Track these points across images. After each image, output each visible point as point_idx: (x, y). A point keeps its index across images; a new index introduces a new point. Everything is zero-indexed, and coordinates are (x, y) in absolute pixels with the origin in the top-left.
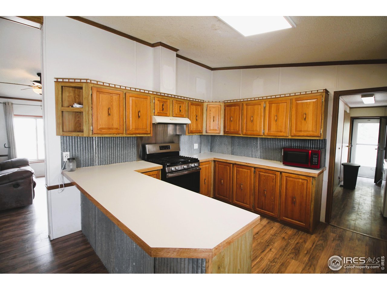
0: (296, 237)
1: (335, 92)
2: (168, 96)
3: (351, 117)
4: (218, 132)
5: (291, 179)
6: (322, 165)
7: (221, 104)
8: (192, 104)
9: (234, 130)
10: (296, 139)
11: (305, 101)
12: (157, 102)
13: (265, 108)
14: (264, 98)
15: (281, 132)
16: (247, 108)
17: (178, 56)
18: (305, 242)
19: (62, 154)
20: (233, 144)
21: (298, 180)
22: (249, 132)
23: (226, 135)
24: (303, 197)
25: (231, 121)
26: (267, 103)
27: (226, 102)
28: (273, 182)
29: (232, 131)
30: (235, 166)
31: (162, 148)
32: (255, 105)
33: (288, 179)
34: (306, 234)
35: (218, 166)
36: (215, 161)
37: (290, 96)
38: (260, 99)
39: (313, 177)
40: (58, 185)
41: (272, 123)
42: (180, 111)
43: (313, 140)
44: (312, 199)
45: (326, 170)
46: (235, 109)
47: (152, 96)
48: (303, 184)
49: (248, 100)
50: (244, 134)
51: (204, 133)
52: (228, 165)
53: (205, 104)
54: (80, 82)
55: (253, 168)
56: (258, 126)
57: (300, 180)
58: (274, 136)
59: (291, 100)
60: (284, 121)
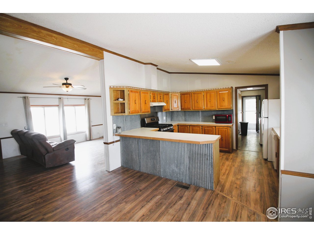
0: (225, 155)
1: (235, 87)
2: (155, 91)
3: (242, 96)
4: (178, 109)
5: (220, 129)
6: (232, 122)
7: (179, 93)
8: (165, 94)
9: (187, 107)
10: (220, 110)
11: (223, 92)
12: (151, 95)
13: (204, 95)
14: (203, 90)
15: (213, 107)
16: (194, 96)
17: (158, 69)
18: (229, 156)
19: (113, 125)
20: (185, 116)
21: (223, 129)
22: (196, 108)
23: (182, 110)
24: (226, 137)
25: (185, 102)
26: (205, 93)
27: (182, 92)
28: (212, 132)
29: (186, 108)
30: (191, 126)
31: (152, 120)
32: (198, 94)
33: (219, 129)
34: (229, 154)
35: (180, 128)
36: (178, 125)
37: (216, 90)
38: (201, 91)
39: (230, 127)
40: (114, 141)
41: (208, 103)
42: (161, 99)
43: (227, 110)
44: (230, 137)
45: (234, 124)
46: (187, 96)
47: (150, 92)
48: (226, 131)
49: (194, 91)
50: (193, 109)
51: (171, 110)
52: (187, 126)
53: (170, 94)
54: (123, 88)
55: (201, 126)
56: (201, 104)
57: (225, 129)
58: (209, 109)
59: (217, 91)
60: (214, 102)
